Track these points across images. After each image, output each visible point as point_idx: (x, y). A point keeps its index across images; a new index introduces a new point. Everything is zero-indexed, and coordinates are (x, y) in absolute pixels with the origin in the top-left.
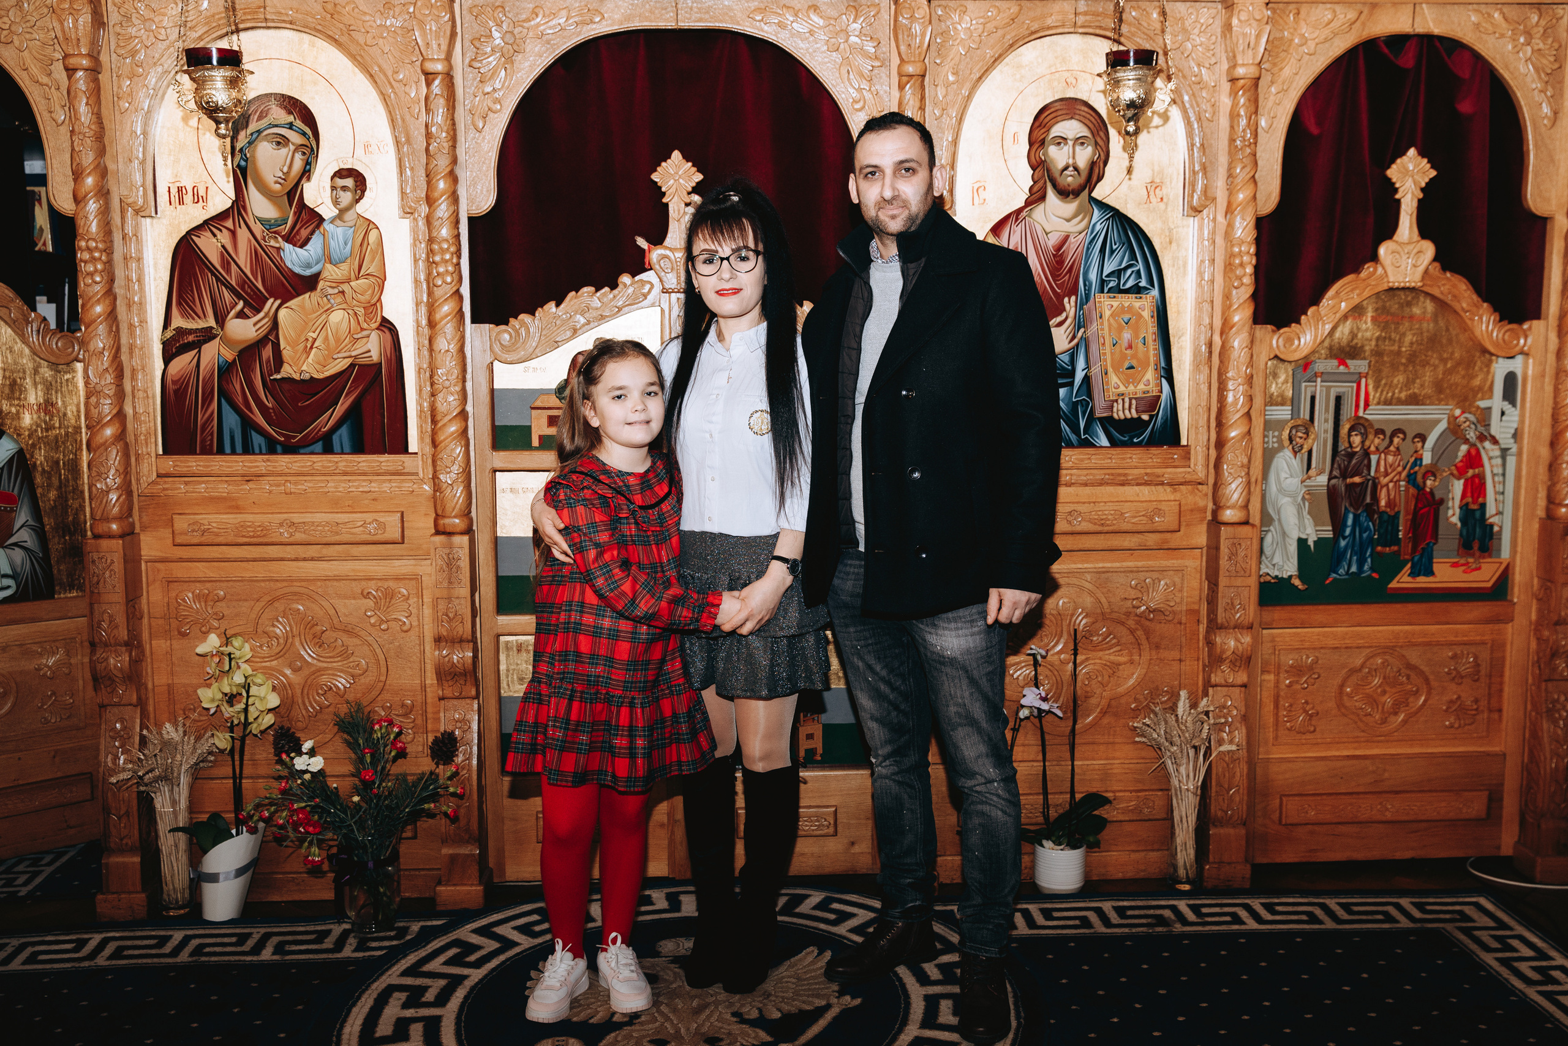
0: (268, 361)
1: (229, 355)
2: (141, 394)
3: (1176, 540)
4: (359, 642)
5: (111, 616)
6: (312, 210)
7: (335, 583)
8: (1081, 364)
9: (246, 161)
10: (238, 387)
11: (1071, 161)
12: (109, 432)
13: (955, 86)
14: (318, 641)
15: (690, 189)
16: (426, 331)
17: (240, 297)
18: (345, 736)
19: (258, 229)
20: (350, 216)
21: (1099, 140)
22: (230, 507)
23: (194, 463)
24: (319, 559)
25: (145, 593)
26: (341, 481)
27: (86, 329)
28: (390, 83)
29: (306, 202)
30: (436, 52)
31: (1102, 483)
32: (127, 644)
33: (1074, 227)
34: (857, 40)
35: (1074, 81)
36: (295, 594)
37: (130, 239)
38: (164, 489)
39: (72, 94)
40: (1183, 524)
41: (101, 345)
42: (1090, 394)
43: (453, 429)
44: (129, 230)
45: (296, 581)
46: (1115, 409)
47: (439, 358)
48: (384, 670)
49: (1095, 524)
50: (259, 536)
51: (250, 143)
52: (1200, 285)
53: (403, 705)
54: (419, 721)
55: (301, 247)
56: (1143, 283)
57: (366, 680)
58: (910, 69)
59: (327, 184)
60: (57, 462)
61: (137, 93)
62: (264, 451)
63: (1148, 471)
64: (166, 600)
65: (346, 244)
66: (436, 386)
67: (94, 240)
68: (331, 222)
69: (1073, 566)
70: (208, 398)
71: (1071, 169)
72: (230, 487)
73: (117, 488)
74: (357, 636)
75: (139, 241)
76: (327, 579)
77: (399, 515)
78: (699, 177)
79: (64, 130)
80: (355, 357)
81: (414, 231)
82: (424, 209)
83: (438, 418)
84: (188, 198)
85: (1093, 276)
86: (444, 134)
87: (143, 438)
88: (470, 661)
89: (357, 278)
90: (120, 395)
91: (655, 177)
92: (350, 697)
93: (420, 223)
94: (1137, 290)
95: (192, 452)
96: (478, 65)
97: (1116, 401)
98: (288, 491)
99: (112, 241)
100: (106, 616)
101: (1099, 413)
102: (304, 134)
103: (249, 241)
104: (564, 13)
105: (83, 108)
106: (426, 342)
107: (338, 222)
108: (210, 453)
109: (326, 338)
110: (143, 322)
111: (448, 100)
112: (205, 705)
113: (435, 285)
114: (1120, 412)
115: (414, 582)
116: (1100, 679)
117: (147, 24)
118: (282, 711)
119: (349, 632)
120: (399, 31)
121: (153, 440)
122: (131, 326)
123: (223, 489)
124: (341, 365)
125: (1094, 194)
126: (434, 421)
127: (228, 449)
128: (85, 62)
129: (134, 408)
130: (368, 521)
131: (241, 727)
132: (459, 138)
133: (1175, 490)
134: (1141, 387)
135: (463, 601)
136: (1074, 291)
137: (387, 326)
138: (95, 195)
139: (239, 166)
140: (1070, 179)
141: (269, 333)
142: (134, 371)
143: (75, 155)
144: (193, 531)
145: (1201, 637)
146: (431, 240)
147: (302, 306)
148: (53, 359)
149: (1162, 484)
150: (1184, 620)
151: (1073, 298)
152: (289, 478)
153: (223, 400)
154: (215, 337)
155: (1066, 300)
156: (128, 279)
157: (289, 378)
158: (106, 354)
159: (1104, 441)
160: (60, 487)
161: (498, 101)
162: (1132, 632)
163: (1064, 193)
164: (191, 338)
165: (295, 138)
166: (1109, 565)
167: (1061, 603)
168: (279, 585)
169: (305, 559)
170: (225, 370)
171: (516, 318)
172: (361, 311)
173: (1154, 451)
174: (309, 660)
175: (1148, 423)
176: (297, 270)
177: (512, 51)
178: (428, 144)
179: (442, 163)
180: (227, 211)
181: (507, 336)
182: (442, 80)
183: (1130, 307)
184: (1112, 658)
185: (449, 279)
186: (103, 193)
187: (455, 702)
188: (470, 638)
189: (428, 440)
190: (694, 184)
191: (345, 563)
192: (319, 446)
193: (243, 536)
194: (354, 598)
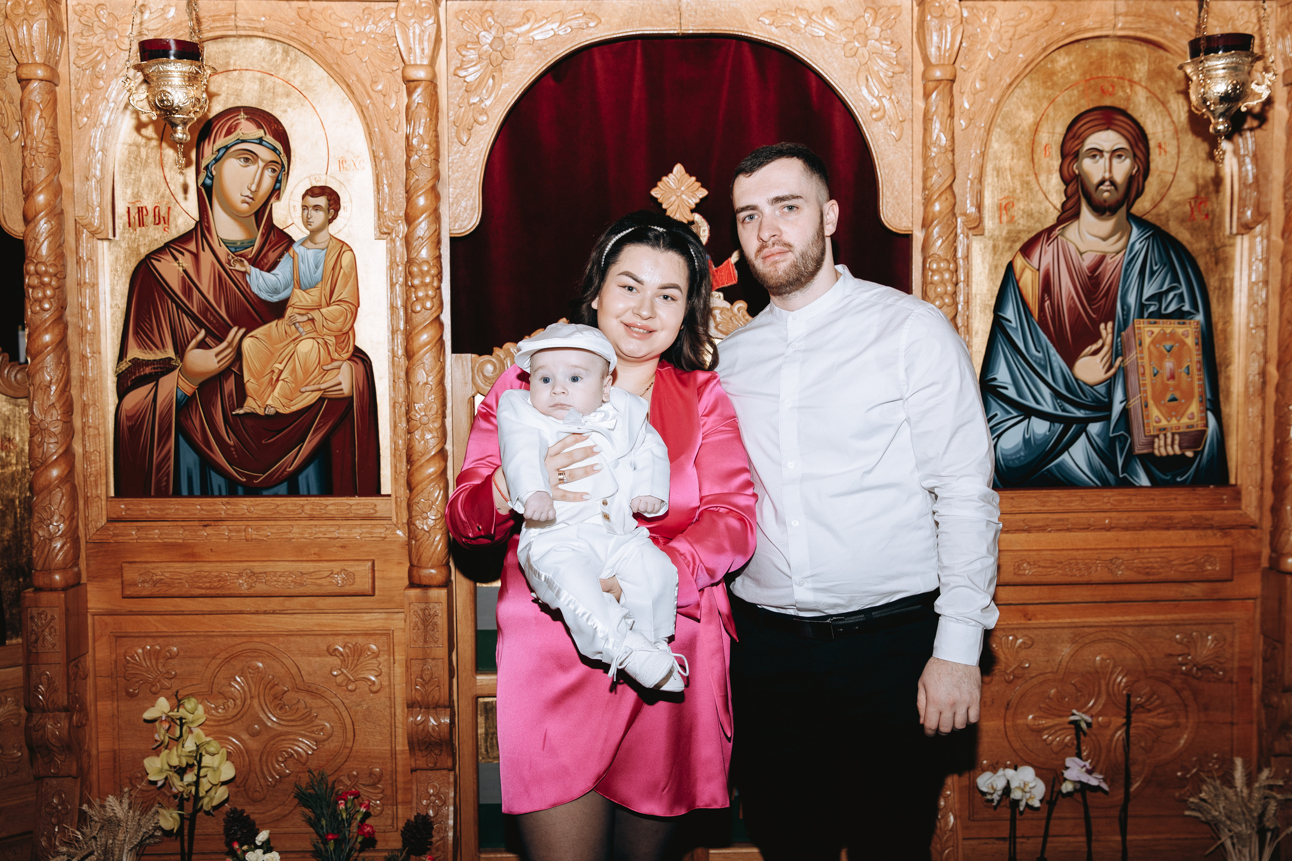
0: (231, 395)
1: (188, 388)
2: (92, 431)
3: (1227, 590)
4: (324, 704)
5: (49, 678)
6: (282, 231)
7: (298, 639)
8: (1119, 395)
9: (212, 179)
10: (197, 423)
11: (1107, 175)
12: (55, 473)
13: (983, 94)
14: (278, 701)
15: (693, 206)
16: (403, 362)
17: (201, 325)
18: (307, 811)
19: (222, 252)
20: (322, 237)
21: (1139, 154)
22: (186, 555)
23: (147, 506)
24: (281, 613)
25: (90, 651)
26: (307, 526)
27: (32, 360)
28: (368, 93)
29: (275, 222)
30: (419, 56)
31: (1145, 527)
32: (66, 709)
33: (1110, 246)
34: (878, 44)
35: (1111, 89)
36: (255, 650)
37: (85, 263)
38: (115, 535)
39: (25, 106)
40: (1236, 571)
41: (49, 378)
42: (1129, 429)
43: (431, 470)
44: (84, 253)
45: (256, 636)
46: (1156, 445)
47: (417, 392)
48: (350, 735)
49: (1139, 573)
50: (215, 588)
51: (217, 160)
52: (1250, 308)
53: (371, 774)
54: (388, 792)
55: (269, 271)
56: (1187, 308)
57: (332, 745)
58: (938, 74)
59: (299, 203)
60: (12, 501)
61: (97, 106)
62: (224, 493)
63: (1195, 513)
64: (114, 656)
65: (317, 267)
66: (413, 422)
67: (44, 263)
68: (302, 244)
69: (1113, 619)
70: (164, 435)
71: (1107, 183)
72: (187, 533)
73: (61, 536)
74: (322, 697)
75: (95, 267)
76: (291, 634)
77: (370, 564)
78: (703, 193)
79: (16, 146)
80: (325, 390)
81: (391, 252)
82: (403, 228)
83: (415, 457)
84: (149, 219)
85: (1132, 299)
86: (426, 146)
87: (92, 479)
88: (447, 730)
89: (329, 305)
90: (69, 432)
91: (654, 193)
92: (312, 764)
93: (398, 244)
94: (1179, 315)
95: (146, 494)
96: (462, 73)
97: (1158, 436)
98: (249, 537)
99: (64, 266)
100: (44, 678)
101: (1138, 450)
102: (275, 150)
103: (213, 264)
104: (558, 17)
105: (36, 120)
106: (403, 374)
107: (309, 244)
108: (166, 495)
109: (294, 370)
110: (97, 352)
111: (431, 110)
112: (152, 778)
113: (413, 311)
114: (1162, 448)
115: (385, 638)
116: (1143, 744)
117: (110, 32)
118: (238, 780)
119: (313, 692)
120: (378, 37)
121: (104, 481)
122: (83, 357)
123: (178, 535)
124: (309, 399)
125: (1134, 210)
126: (410, 461)
127: (185, 491)
128: (40, 73)
129: (84, 446)
130: (336, 571)
131: (191, 803)
132: (441, 151)
133: (1226, 535)
134: (1185, 420)
135: (440, 662)
136: (1110, 316)
137: (360, 357)
138: (46, 215)
139: (204, 184)
140: (1106, 194)
141: (232, 364)
142: (85, 407)
143: (26, 172)
144: (143, 582)
145: (1255, 697)
146: (410, 262)
147: (268, 336)
148: (11, 392)
149: (1211, 527)
150: (1235, 678)
151: (1110, 324)
152: (250, 523)
153: (181, 438)
154: (173, 368)
155: (1102, 326)
156: (82, 307)
157: (252, 413)
158: (53, 388)
159: (1144, 481)
160: (15, 527)
161: (484, 112)
162: (1178, 692)
163: (1101, 210)
164: (148, 370)
165: (265, 154)
166: (1151, 617)
167: (1098, 658)
168: (238, 640)
169: (265, 613)
170: (184, 405)
171: (501, 347)
172: (331, 340)
173: (1201, 491)
174: (269, 724)
175: (1194, 459)
176: (264, 296)
177: (500, 58)
178: (409, 157)
179: (423, 177)
180: (190, 232)
181: (490, 367)
182: (426, 88)
183: (1172, 334)
184: (1155, 720)
185: (428, 305)
186: (57, 214)
187: (430, 773)
188: (447, 703)
189: (403, 481)
190: (698, 201)
191: (309, 616)
192: (283, 488)
193: (199, 588)
194: (319, 656)
